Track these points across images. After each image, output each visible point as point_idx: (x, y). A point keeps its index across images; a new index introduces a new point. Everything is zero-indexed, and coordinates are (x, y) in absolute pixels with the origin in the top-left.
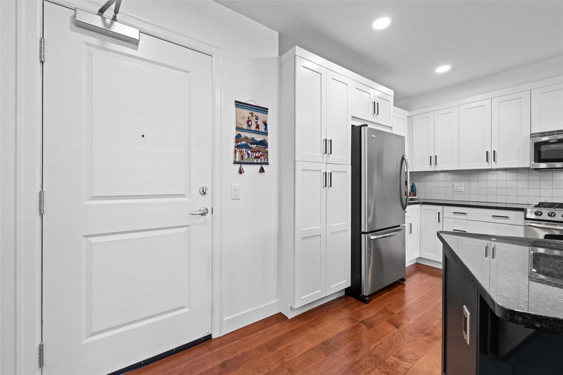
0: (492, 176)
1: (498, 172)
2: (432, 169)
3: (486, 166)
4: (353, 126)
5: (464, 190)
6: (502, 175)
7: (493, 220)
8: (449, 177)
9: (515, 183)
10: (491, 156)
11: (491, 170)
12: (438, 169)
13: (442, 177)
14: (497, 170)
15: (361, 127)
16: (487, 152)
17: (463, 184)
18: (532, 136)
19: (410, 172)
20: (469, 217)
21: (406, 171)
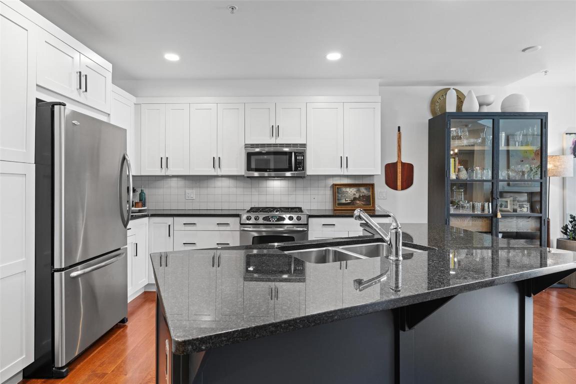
0: (220, 183)
1: (223, 179)
2: (163, 174)
3: (212, 172)
4: (38, 101)
5: (195, 198)
6: (226, 182)
7: (217, 228)
8: (181, 182)
9: (235, 189)
10: (216, 162)
11: (217, 176)
12: (169, 173)
13: (174, 182)
14: (222, 176)
15: (53, 105)
16: (214, 158)
17: (194, 191)
18: (246, 146)
19: (133, 176)
20: (198, 227)
21: (128, 174)
